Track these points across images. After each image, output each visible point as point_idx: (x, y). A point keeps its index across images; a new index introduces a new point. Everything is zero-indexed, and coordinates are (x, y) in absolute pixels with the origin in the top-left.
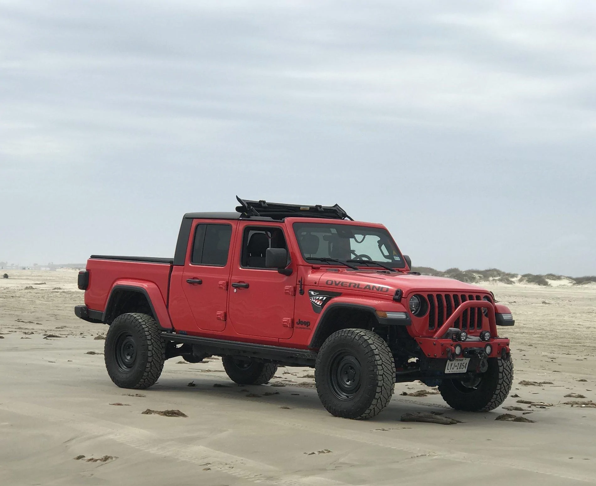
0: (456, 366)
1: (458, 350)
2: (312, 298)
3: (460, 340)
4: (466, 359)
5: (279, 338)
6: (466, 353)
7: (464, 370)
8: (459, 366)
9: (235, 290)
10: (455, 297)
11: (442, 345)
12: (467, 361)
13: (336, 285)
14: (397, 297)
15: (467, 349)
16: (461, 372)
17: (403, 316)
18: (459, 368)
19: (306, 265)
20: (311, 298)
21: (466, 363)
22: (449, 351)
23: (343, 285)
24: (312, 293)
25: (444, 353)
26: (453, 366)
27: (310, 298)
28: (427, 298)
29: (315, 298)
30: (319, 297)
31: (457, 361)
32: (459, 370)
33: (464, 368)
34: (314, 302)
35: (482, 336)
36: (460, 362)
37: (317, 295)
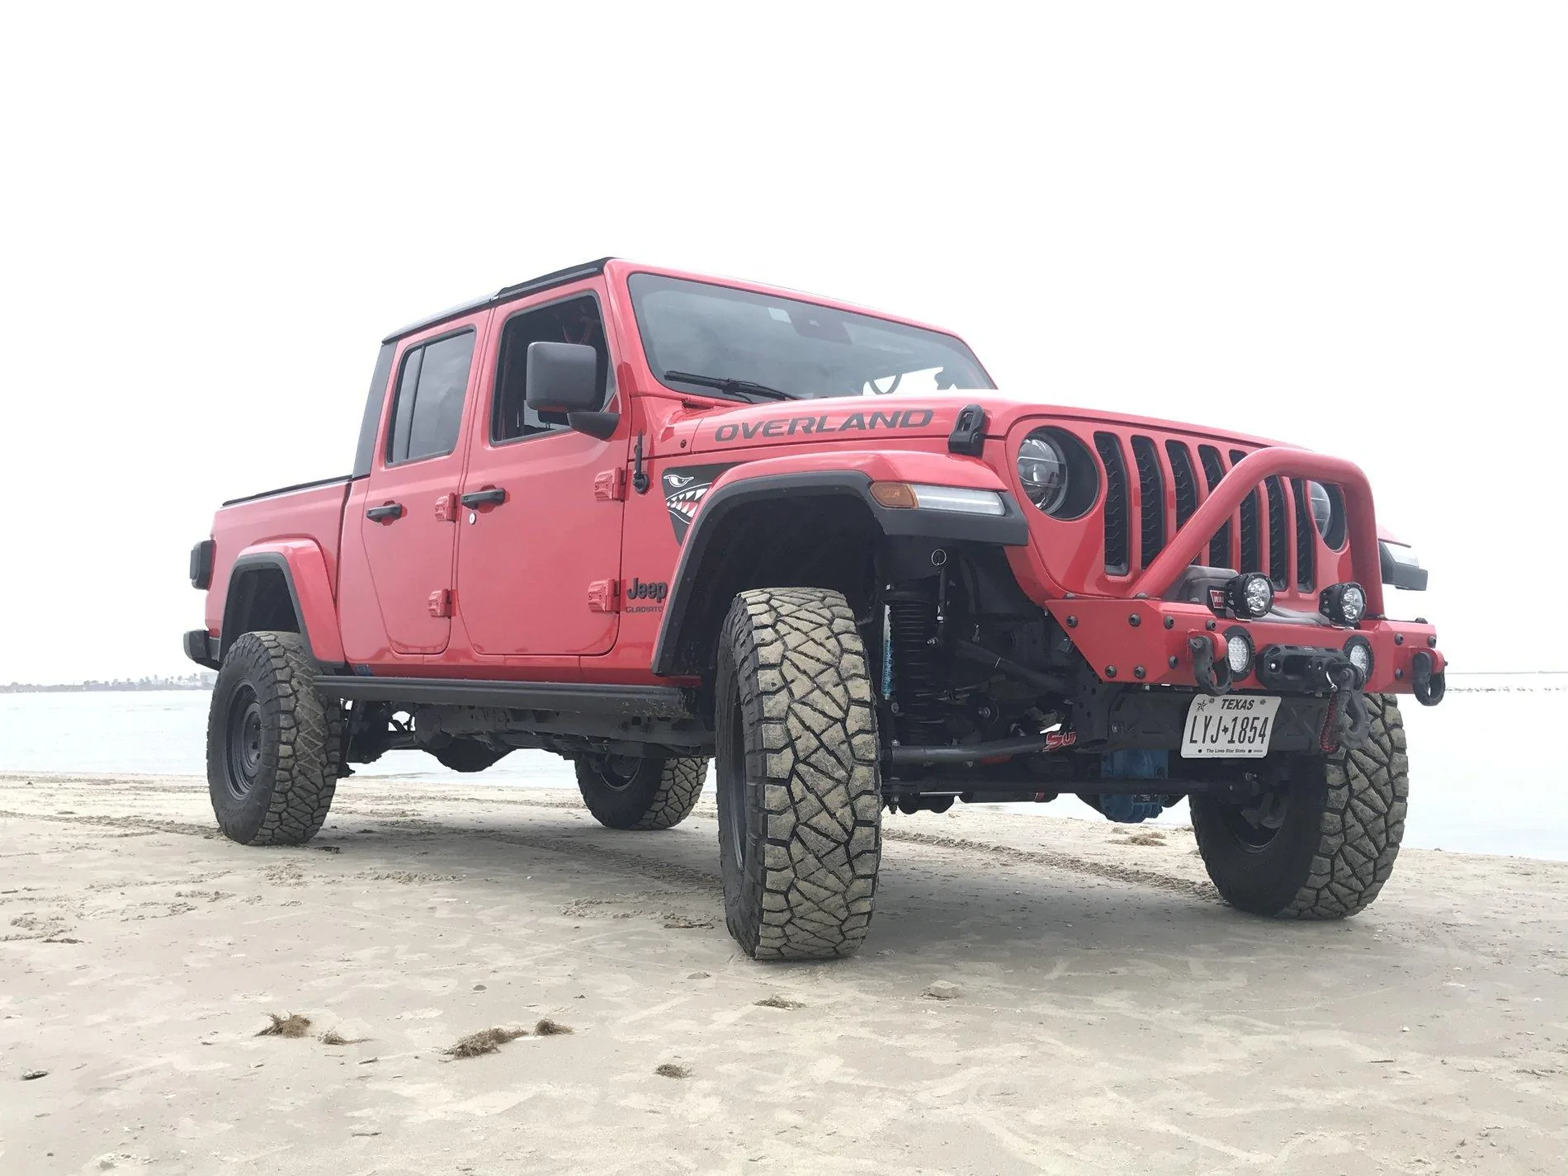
0: (1226, 730)
1: (1237, 655)
2: (674, 499)
3: (1243, 610)
4: (1263, 702)
5: (580, 655)
6: (1273, 665)
7: (1259, 749)
8: (1238, 728)
9: (472, 518)
10: (1209, 454)
11: (1170, 625)
12: (1267, 708)
13: (748, 435)
14: (964, 436)
15: (1277, 649)
16: (1247, 755)
17: (987, 504)
18: (1236, 738)
19: (662, 393)
20: (670, 500)
21: (1266, 719)
22: (1202, 651)
23: (771, 431)
24: (674, 480)
25: (1176, 660)
26: (1212, 730)
27: (667, 501)
28: (1092, 443)
29: (681, 497)
30: (696, 489)
31: (1228, 708)
32: (1237, 745)
33: (1258, 739)
34: (679, 512)
35: (1331, 604)
36: (1241, 714)
37: (690, 484)
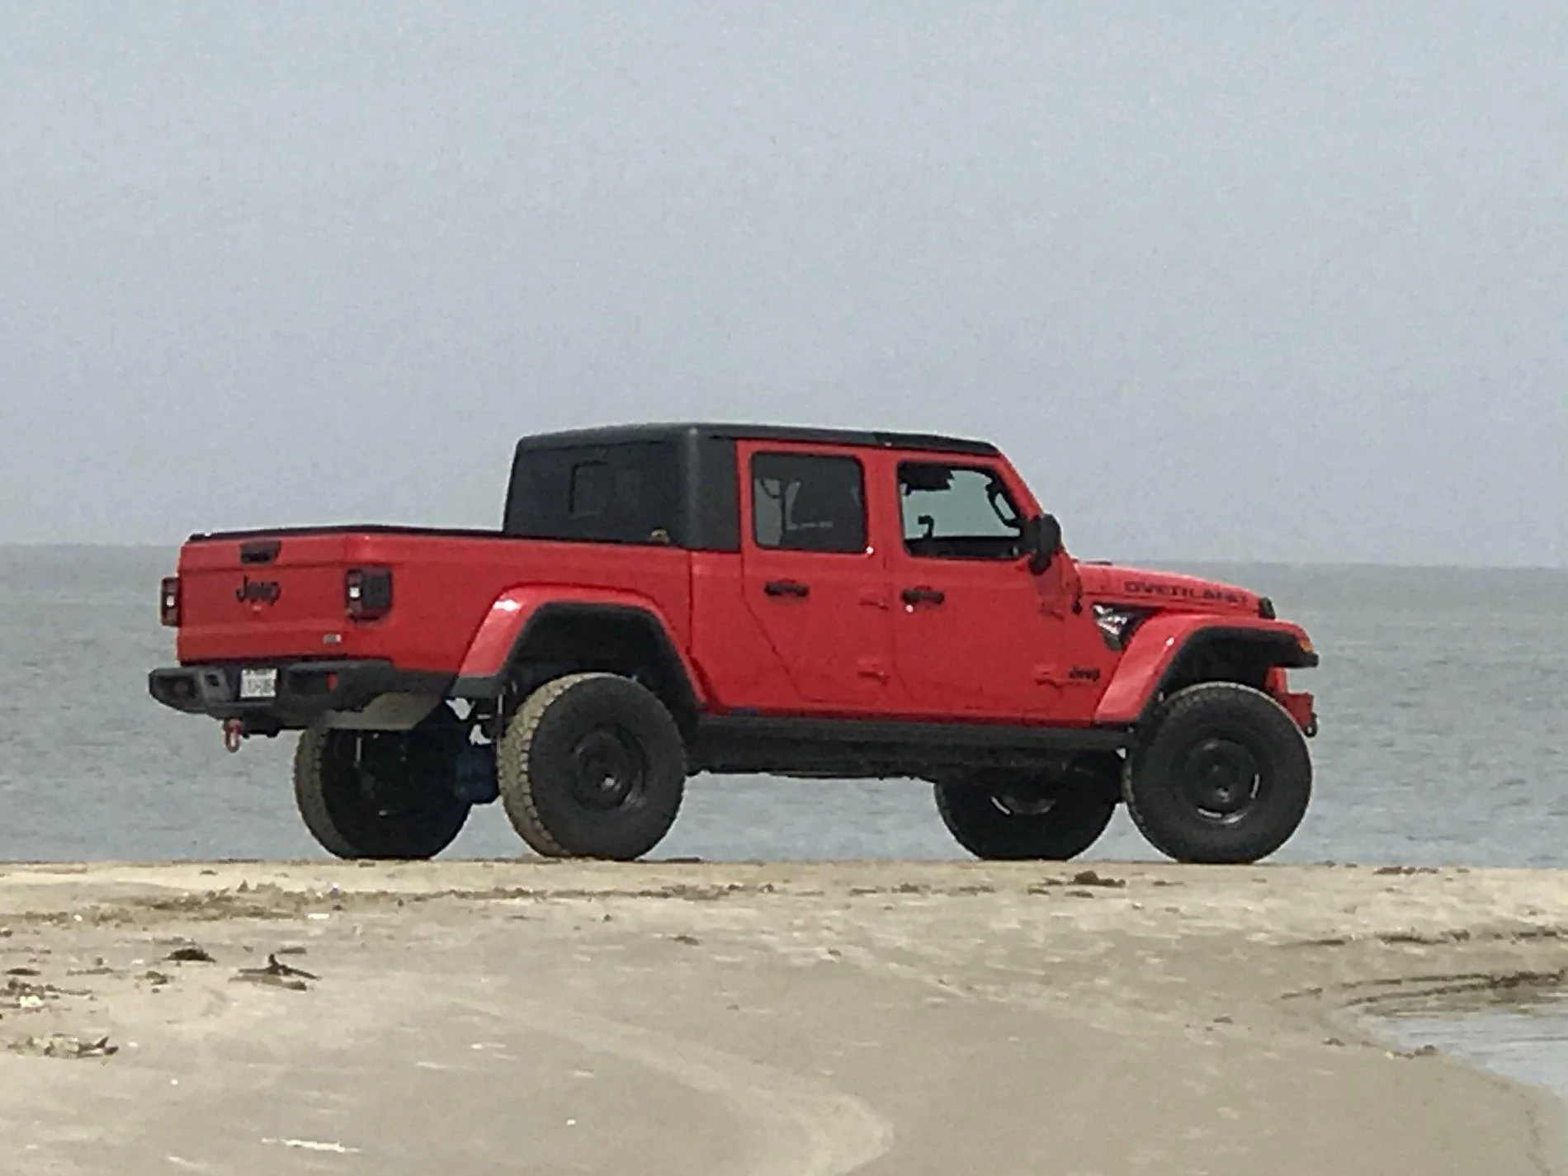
2: (1100, 621)
9: (910, 608)
24: (1100, 609)
27: (1095, 621)
29: (1104, 620)
30: (1113, 617)
34: (1105, 629)
37: (1110, 614)
